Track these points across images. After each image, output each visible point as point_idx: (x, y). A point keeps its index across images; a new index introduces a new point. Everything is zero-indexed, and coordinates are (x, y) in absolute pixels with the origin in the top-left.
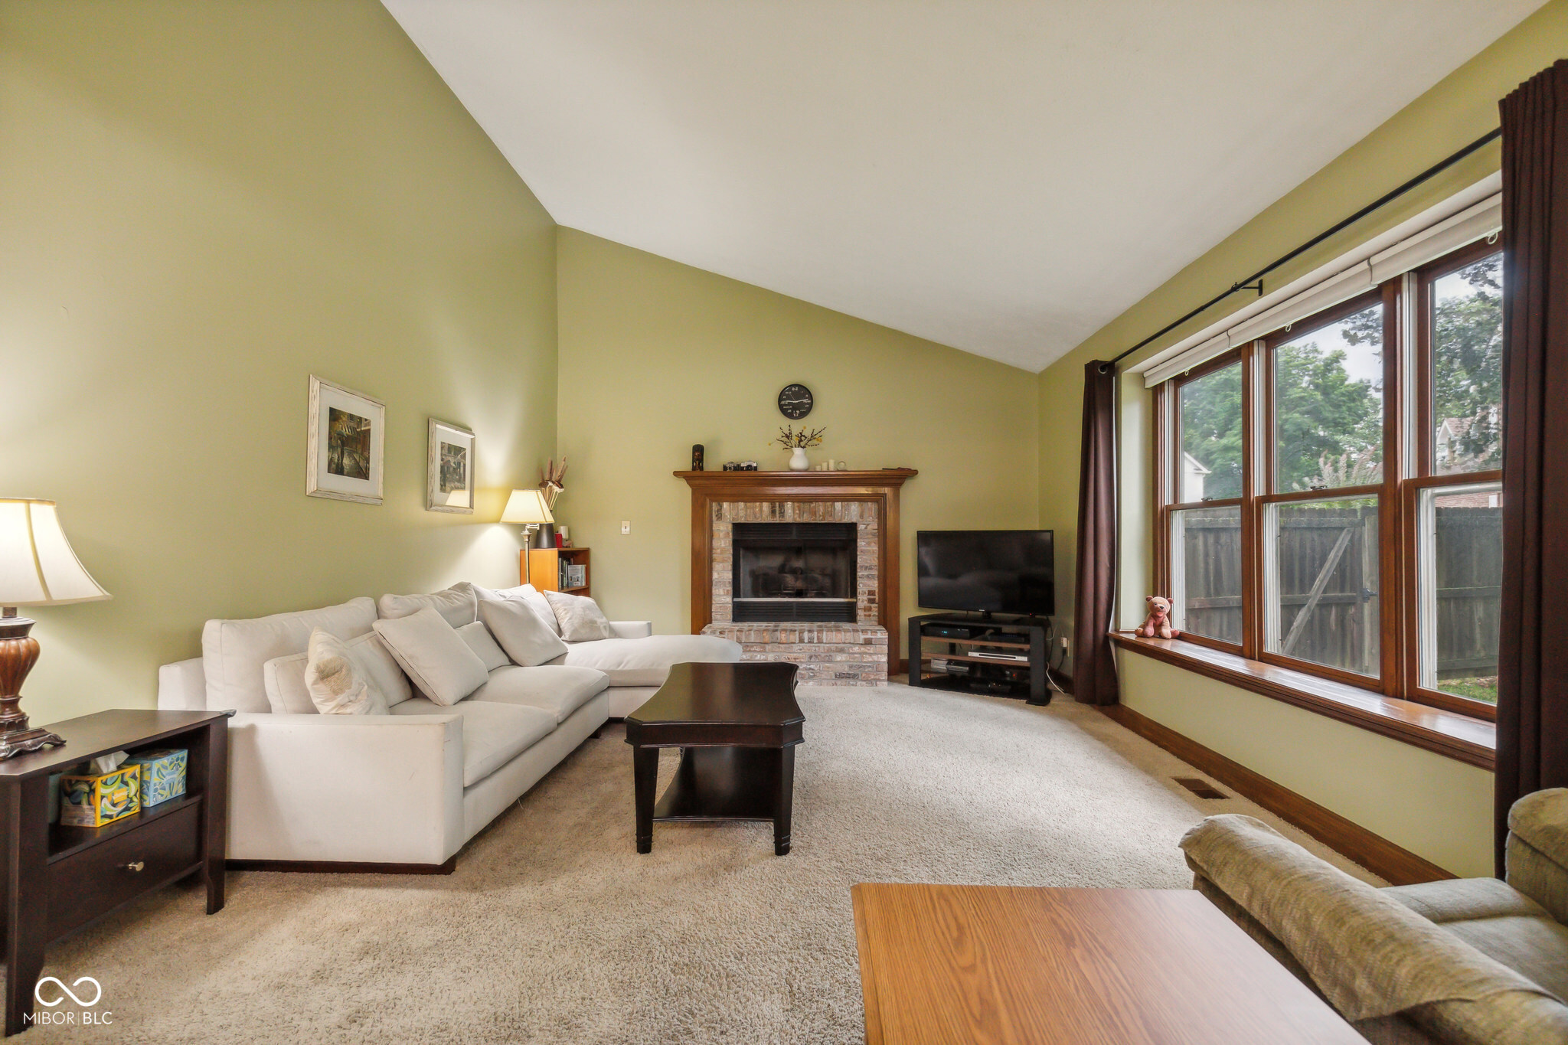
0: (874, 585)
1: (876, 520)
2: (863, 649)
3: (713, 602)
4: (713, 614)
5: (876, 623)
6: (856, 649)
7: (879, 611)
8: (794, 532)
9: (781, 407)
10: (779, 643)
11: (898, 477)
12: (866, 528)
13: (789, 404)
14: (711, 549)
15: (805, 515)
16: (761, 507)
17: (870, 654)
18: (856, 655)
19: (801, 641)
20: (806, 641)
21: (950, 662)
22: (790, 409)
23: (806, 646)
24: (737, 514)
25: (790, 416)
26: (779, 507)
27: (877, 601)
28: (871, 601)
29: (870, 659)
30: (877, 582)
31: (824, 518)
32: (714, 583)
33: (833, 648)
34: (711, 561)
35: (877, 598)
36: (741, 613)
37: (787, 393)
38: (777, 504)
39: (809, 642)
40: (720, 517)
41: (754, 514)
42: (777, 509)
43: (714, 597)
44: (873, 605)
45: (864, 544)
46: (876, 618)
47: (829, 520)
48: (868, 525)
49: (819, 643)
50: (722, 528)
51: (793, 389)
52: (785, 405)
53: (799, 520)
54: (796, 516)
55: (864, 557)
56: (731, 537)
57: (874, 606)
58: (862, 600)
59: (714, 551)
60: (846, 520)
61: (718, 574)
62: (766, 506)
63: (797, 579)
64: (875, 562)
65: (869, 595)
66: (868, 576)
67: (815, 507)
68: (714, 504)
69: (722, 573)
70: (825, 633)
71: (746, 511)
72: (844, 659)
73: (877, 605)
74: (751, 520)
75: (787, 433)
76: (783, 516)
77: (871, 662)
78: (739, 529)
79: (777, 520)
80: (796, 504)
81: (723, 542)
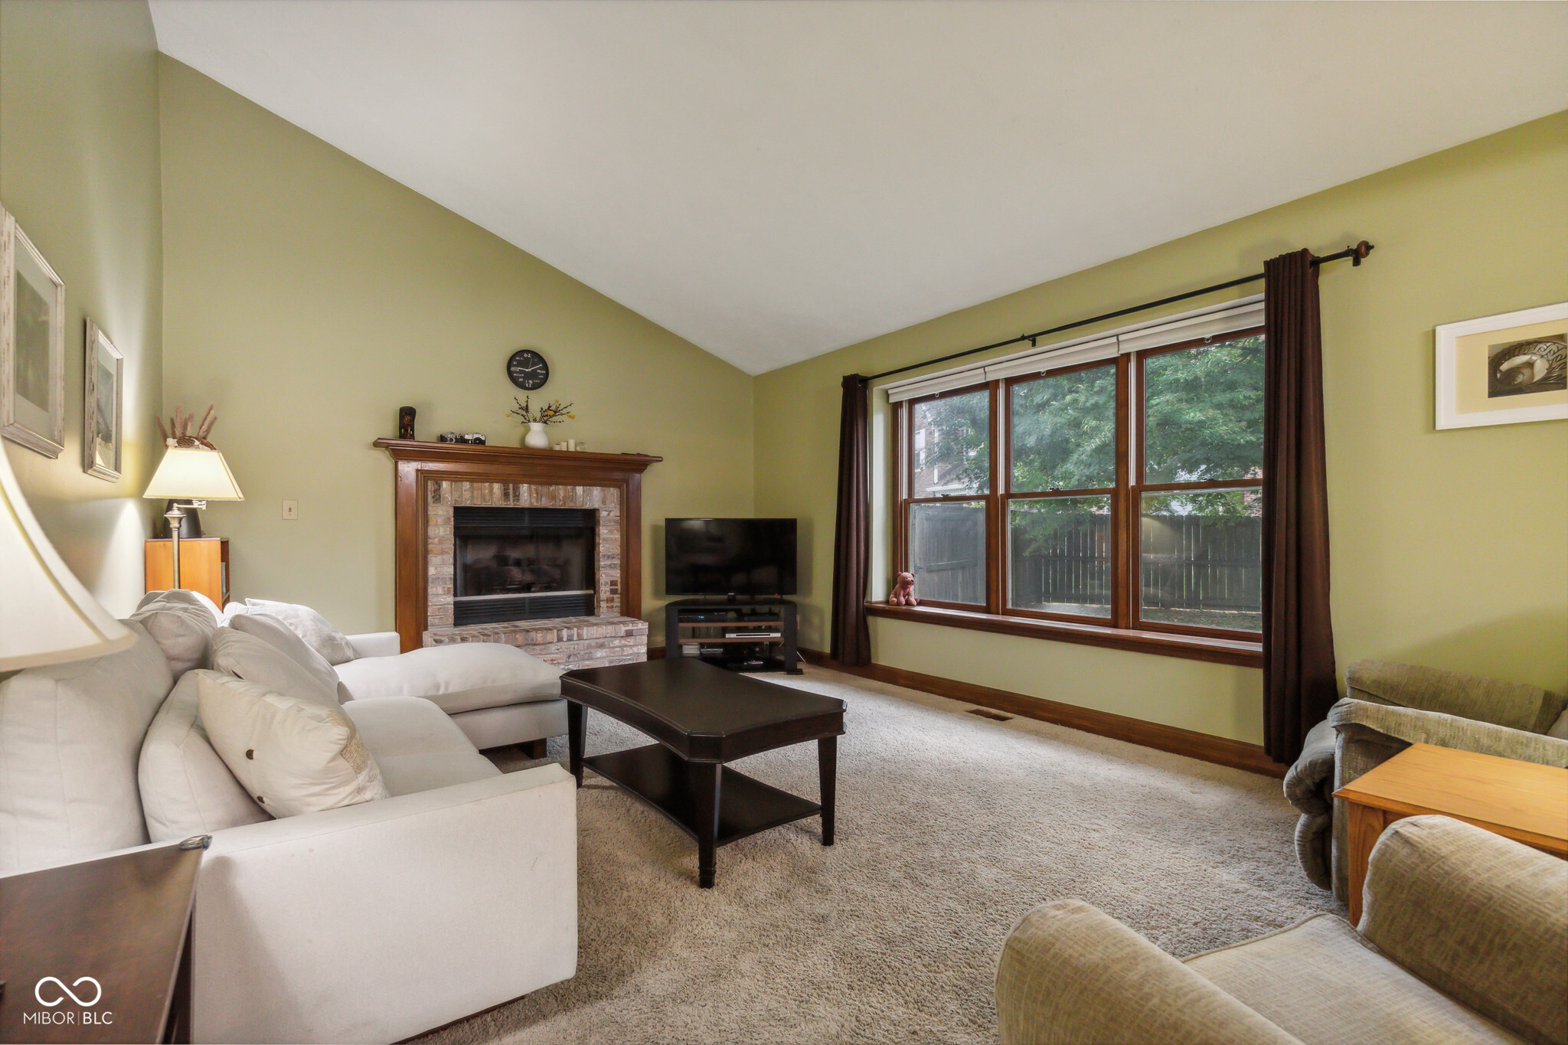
0: (616, 574)
1: (619, 506)
2: (623, 642)
3: (430, 604)
4: (429, 618)
5: (619, 615)
6: (617, 642)
7: (621, 602)
8: (527, 519)
9: (510, 373)
10: (535, 645)
11: (637, 464)
12: (608, 515)
13: (521, 372)
14: (426, 537)
15: (543, 499)
16: (491, 490)
17: (631, 646)
18: (616, 649)
19: (560, 639)
20: (565, 639)
21: (702, 645)
22: (521, 377)
23: (564, 645)
24: (461, 496)
25: (521, 386)
26: (514, 489)
27: (619, 592)
28: (613, 592)
29: (631, 652)
30: (619, 571)
31: (564, 504)
32: (430, 580)
33: (593, 644)
34: (426, 552)
35: (619, 588)
36: (464, 615)
37: (518, 358)
38: (511, 486)
39: (569, 640)
40: (438, 498)
41: (483, 497)
42: (511, 491)
43: (430, 598)
44: (615, 596)
45: (606, 531)
46: (618, 609)
47: (569, 505)
48: (610, 511)
49: (579, 640)
50: (440, 513)
51: (525, 355)
52: (516, 372)
53: (536, 505)
54: (533, 500)
55: (607, 546)
56: (452, 523)
57: (617, 597)
58: (604, 591)
59: (430, 541)
60: (588, 506)
61: (436, 568)
62: (497, 487)
63: (523, 573)
64: (618, 551)
65: (611, 585)
66: (610, 566)
67: (554, 491)
68: (429, 482)
69: (441, 567)
70: (585, 628)
71: (473, 493)
72: (604, 654)
73: (619, 596)
74: (479, 503)
75: (524, 405)
76: (518, 500)
77: (631, 654)
78: (461, 513)
79: (511, 504)
80: (533, 487)
81: (441, 529)
